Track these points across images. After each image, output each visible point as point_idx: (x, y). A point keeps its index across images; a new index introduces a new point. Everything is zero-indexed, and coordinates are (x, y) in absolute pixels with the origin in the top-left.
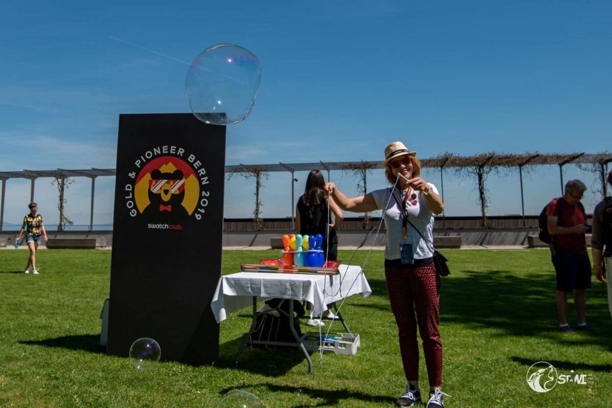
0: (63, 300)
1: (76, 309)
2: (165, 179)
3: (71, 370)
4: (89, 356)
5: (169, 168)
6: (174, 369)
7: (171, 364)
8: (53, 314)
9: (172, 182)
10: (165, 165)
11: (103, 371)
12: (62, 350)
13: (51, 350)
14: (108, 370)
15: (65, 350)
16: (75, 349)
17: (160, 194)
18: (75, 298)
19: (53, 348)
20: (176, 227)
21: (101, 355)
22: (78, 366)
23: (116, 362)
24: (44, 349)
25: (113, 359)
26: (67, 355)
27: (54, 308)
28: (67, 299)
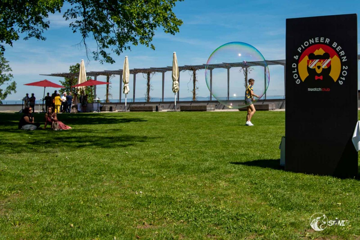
0: (253, 140)
1: (262, 145)
2: (318, 59)
3: (264, 179)
4: (274, 172)
5: (320, 52)
6: (329, 180)
7: (327, 177)
8: (248, 147)
9: (322, 61)
10: (317, 50)
11: (284, 180)
12: (257, 168)
13: (251, 168)
14: (287, 180)
15: (259, 168)
16: (265, 167)
17: (315, 69)
18: (260, 139)
19: (252, 167)
20: (326, 90)
21: (281, 171)
22: (268, 177)
23: (291, 175)
24: (246, 167)
25: (289, 173)
26: (260, 171)
27: (248, 144)
28: (255, 139)
